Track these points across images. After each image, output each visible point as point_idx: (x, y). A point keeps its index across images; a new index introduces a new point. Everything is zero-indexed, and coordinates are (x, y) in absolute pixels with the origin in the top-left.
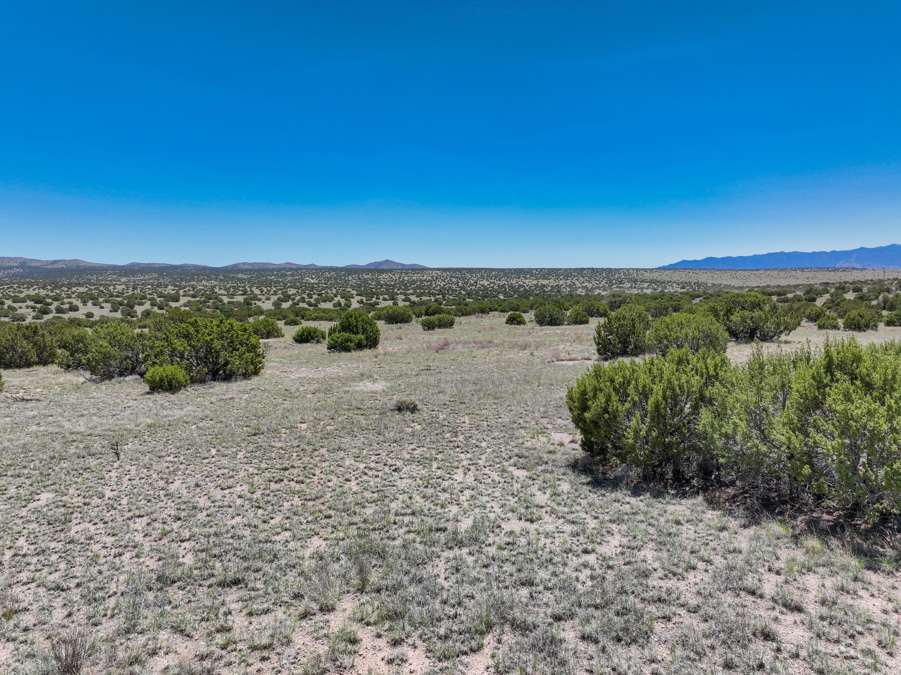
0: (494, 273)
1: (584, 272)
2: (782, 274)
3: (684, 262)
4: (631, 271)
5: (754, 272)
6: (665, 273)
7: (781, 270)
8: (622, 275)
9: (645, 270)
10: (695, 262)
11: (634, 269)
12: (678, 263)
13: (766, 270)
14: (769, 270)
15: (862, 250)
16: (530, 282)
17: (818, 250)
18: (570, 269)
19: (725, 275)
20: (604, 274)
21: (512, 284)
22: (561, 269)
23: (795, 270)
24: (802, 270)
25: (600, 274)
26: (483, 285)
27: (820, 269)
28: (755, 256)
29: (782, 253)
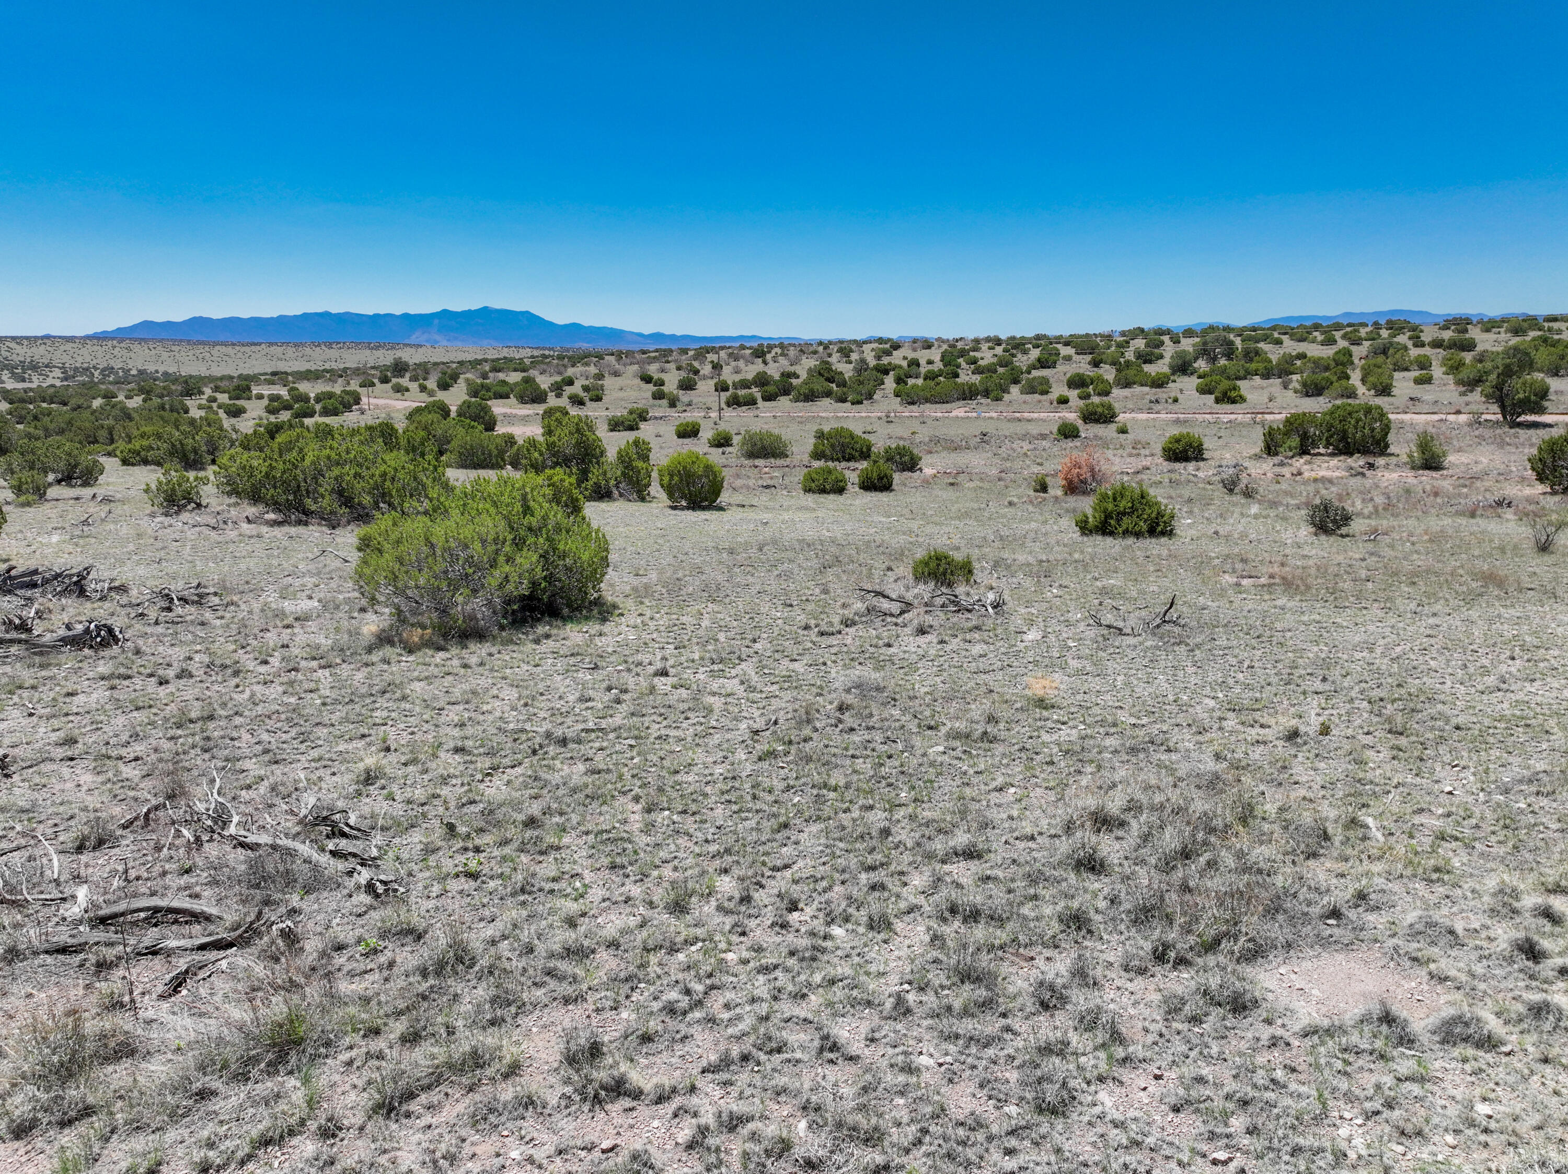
3: (147, 325)
10: (169, 324)
14: (276, 344)
17: (382, 312)
29: (326, 315)
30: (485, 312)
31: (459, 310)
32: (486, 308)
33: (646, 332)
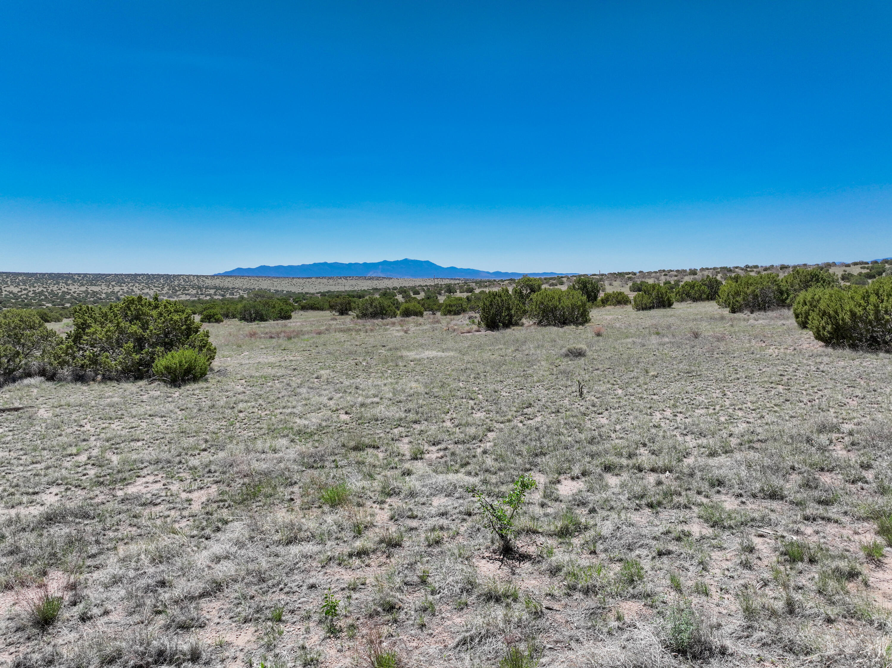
0: (20, 278)
1: (139, 278)
2: (331, 281)
3: (239, 270)
4: (192, 278)
5: (308, 280)
6: (227, 280)
7: (329, 278)
8: (182, 281)
9: (207, 277)
10: (249, 270)
11: (194, 276)
12: (233, 271)
13: (317, 278)
14: (319, 278)
15: (385, 263)
16: (75, 289)
17: (353, 262)
18: (121, 275)
19: (283, 282)
20: (162, 281)
21: (52, 291)
22: (110, 275)
23: (341, 278)
24: (346, 278)
25: (157, 281)
26: (11, 292)
27: (360, 277)
28: (303, 265)
29: (325, 264)
30: (406, 261)
31: (392, 260)
32: (406, 259)
33: (491, 271)
